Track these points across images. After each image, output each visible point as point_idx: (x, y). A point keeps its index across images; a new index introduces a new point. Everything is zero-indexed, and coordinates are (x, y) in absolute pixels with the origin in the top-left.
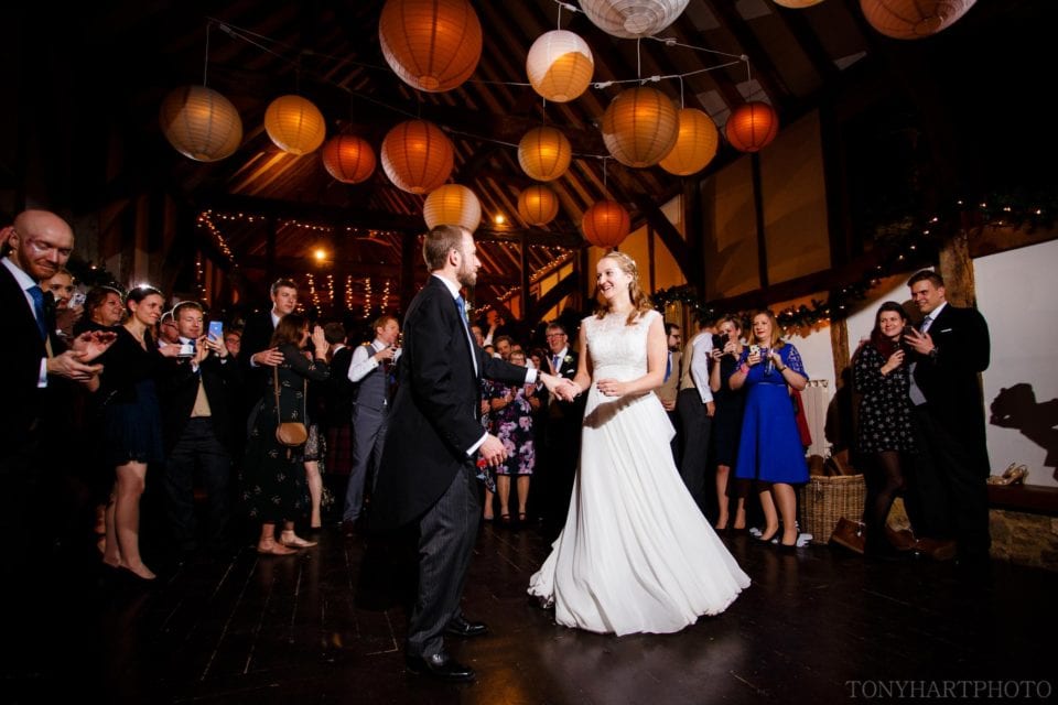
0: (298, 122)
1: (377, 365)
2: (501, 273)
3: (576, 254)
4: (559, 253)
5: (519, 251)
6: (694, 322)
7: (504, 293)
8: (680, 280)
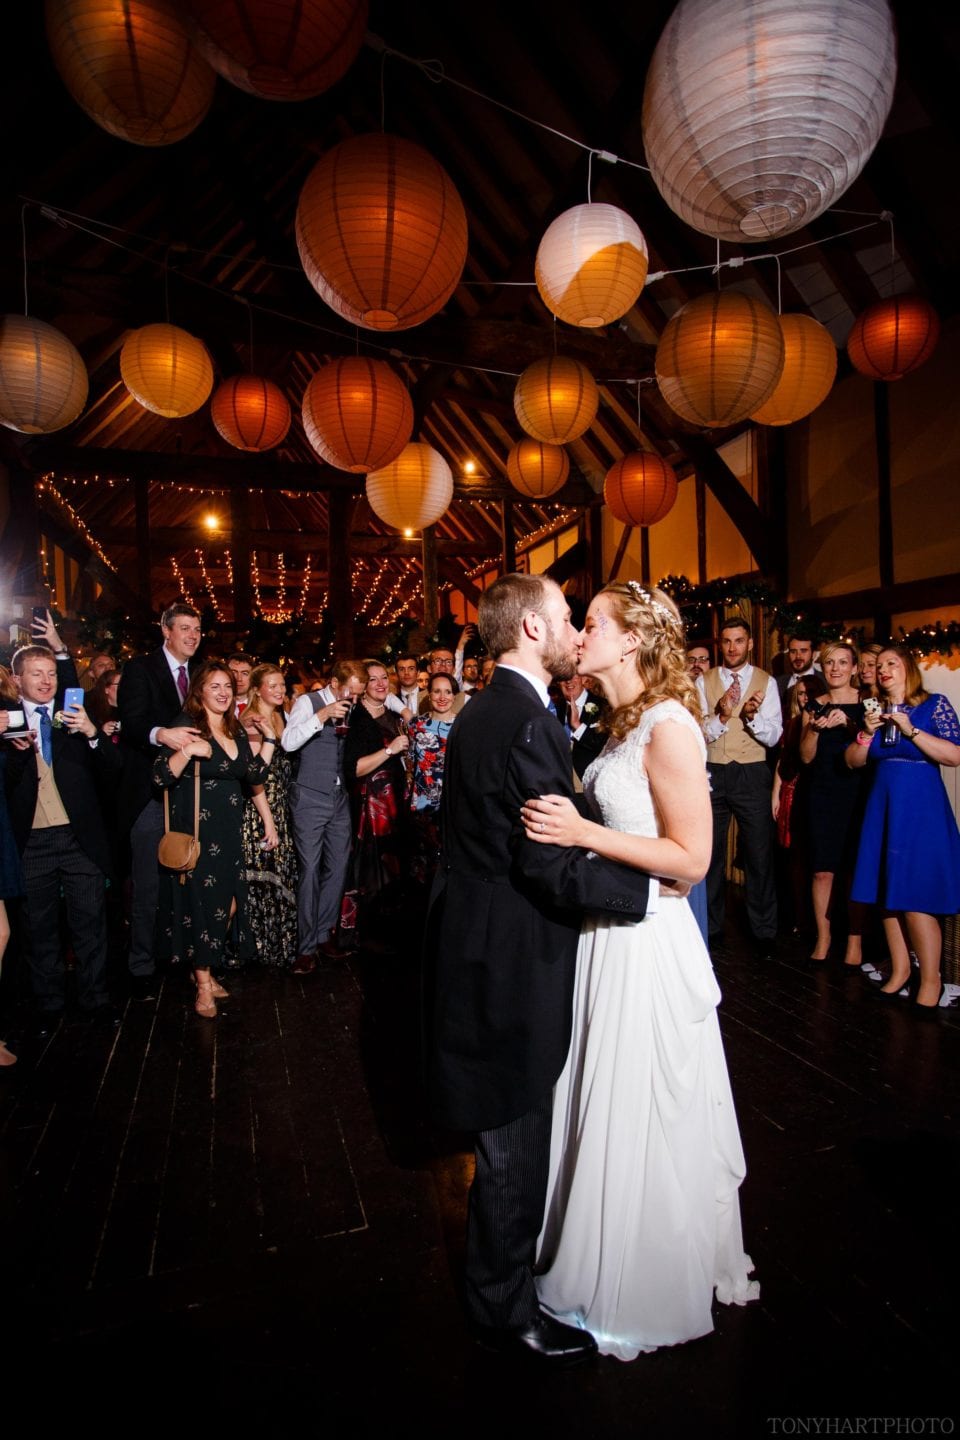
0: (170, 363)
1: (321, 727)
2: (471, 539)
3: (583, 515)
4: (558, 513)
5: (500, 511)
6: (771, 631)
7: (475, 566)
8: (747, 564)
